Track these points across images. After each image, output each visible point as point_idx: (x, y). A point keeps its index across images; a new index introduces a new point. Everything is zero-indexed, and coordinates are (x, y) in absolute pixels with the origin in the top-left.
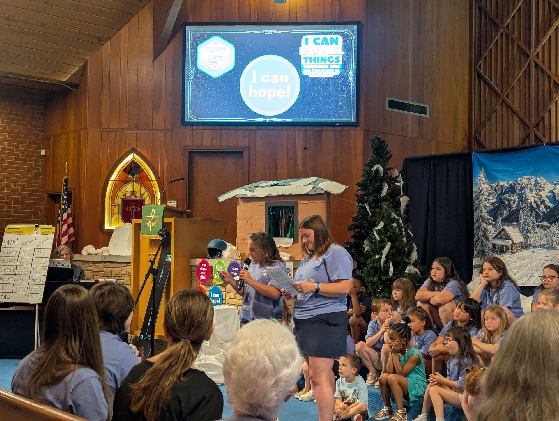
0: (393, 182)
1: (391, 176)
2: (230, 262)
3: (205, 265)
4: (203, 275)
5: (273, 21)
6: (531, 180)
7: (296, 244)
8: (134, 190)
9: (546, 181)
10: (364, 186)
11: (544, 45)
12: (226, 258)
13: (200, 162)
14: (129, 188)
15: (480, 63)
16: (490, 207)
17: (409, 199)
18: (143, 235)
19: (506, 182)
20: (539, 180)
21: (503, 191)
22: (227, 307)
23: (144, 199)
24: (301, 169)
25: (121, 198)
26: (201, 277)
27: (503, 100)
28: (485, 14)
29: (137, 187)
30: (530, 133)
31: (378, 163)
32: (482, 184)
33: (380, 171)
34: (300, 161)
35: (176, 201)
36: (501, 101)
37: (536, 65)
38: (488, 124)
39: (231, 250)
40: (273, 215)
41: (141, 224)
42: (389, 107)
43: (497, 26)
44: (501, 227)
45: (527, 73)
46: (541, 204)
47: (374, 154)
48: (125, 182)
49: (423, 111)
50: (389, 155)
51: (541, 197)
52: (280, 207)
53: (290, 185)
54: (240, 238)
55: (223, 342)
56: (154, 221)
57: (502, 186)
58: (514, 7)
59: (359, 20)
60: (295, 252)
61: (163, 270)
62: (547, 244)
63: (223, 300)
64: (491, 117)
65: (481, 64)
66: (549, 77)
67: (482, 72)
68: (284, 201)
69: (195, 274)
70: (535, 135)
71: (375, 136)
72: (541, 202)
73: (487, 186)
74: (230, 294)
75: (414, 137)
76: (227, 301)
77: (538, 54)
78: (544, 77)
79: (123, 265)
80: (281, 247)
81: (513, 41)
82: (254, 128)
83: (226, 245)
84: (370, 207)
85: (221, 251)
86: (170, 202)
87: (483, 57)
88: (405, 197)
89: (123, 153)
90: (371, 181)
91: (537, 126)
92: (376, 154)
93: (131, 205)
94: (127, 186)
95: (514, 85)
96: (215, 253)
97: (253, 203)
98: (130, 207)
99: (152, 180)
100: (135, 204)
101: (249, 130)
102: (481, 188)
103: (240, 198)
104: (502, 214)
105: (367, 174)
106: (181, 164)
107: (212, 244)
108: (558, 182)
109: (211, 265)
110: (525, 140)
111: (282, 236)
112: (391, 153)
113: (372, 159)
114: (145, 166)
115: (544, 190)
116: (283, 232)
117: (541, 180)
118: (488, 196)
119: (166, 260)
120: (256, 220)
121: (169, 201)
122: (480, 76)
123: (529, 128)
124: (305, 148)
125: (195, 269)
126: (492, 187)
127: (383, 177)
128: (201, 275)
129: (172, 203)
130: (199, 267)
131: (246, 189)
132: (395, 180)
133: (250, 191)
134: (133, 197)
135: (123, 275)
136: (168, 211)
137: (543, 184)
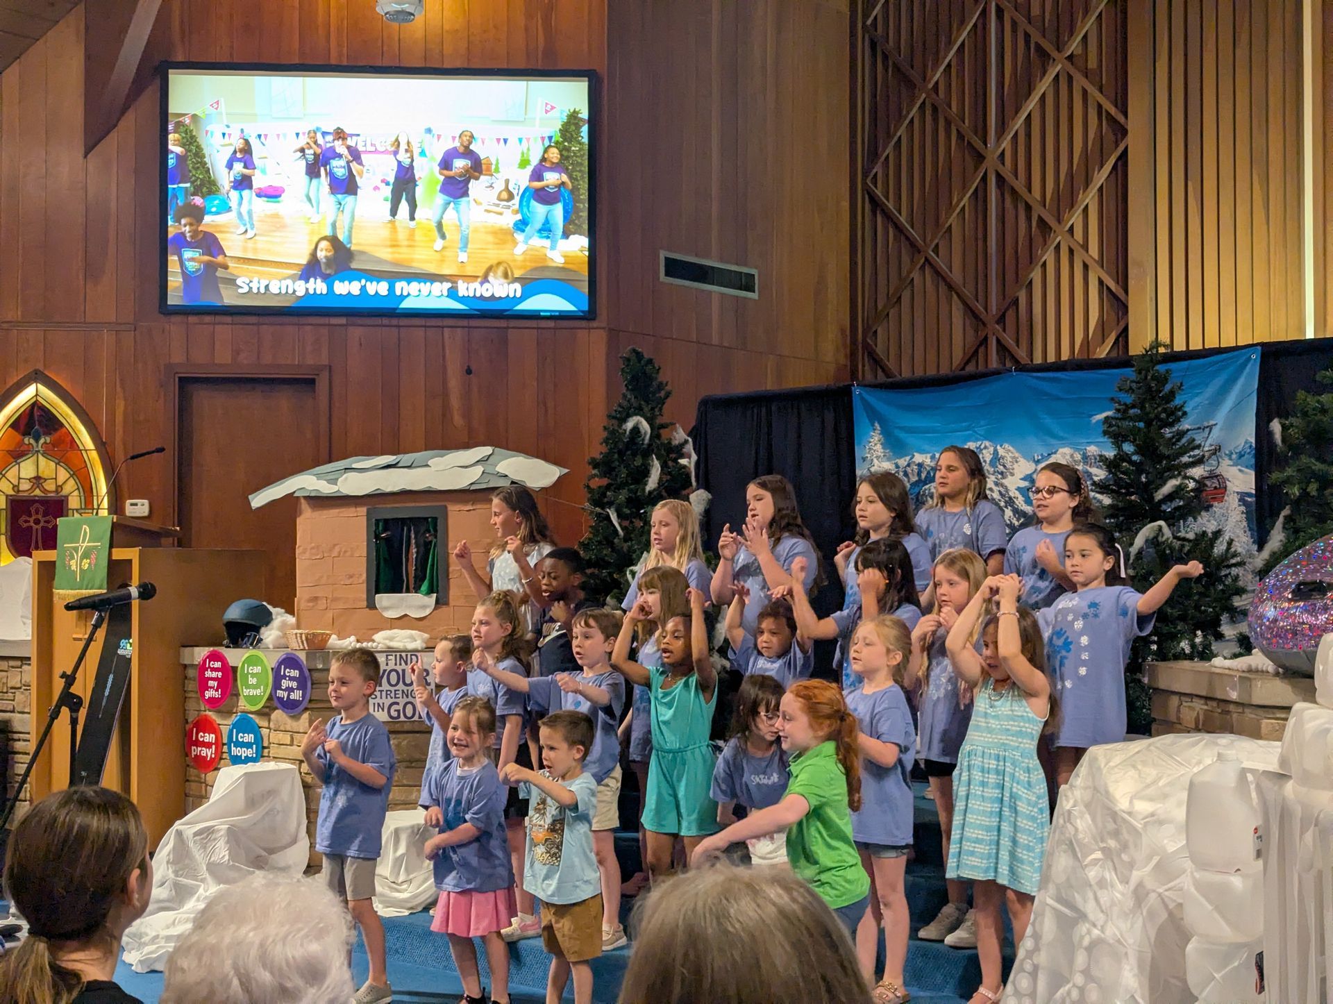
0: (673, 456)
1: (670, 443)
2: (280, 655)
3: (218, 665)
4: (213, 688)
5: (386, 63)
6: (984, 451)
7: (444, 609)
8: (40, 475)
9: (1017, 455)
10: (604, 466)
11: (1016, 132)
12: (271, 646)
13: (207, 403)
14: (27, 469)
15: (875, 171)
17: (710, 496)
18: (61, 591)
19: (929, 456)
20: (1001, 452)
21: (923, 476)
22: (271, 766)
23: (67, 497)
24: (458, 420)
25: (7, 496)
26: (208, 694)
27: (926, 259)
28: (885, 57)
29: (47, 467)
30: (986, 338)
31: (639, 411)
32: (875, 460)
33: (643, 432)
34: (455, 402)
35: (146, 502)
36: (922, 261)
37: (1000, 179)
38: (892, 312)
39: (284, 626)
40: (386, 539)
41: (54, 563)
42: (668, 274)
43: (911, 85)
45: (980, 197)
46: (1006, 507)
47: (628, 389)
48: (17, 455)
49: (746, 283)
50: (662, 394)
51: (1007, 490)
52: (403, 521)
53: (427, 466)
54: (306, 597)
55: (264, 853)
56: (86, 555)
57: (920, 465)
58: (950, 43)
59: (591, 68)
60: (441, 628)
61: (111, 677)
63: (264, 748)
64: (900, 297)
65: (876, 174)
66: (1028, 208)
67: (878, 192)
68: (413, 504)
69: (192, 686)
70: (998, 341)
71: (629, 348)
72: (1006, 502)
74: (281, 734)
75: (726, 344)
76: (274, 751)
77: (1003, 153)
78: (1016, 208)
79: (12, 663)
80: (406, 615)
81: (948, 123)
82: (343, 321)
83: (270, 614)
84: (619, 516)
85: (257, 629)
86: (132, 505)
87: (883, 158)
88: (701, 491)
89: (12, 381)
90: (621, 453)
91: (1001, 320)
92: (632, 390)
93: (33, 511)
94: (22, 465)
95: (950, 226)
96: (243, 633)
97: (337, 511)
98: (30, 516)
99: (86, 450)
100: (42, 509)
101: (329, 325)
103: (305, 497)
105: (613, 436)
106: (161, 409)
107: (234, 612)
108: (1042, 455)
109: (232, 662)
110: (976, 352)
111: (408, 591)
112: (668, 388)
113: (625, 404)
114: (67, 415)
115: (1012, 474)
116: (412, 581)
117: (1006, 451)
119: (120, 652)
120: (345, 552)
121: (128, 502)
122: (875, 203)
123: (984, 324)
124: (469, 371)
125: (192, 673)
126: (897, 467)
127: (650, 445)
128: (207, 688)
129: (136, 505)
130: (202, 668)
131: (319, 476)
132: (679, 451)
133: (329, 481)
134: (38, 492)
135: (12, 688)
136: (123, 532)
137: (1009, 459)
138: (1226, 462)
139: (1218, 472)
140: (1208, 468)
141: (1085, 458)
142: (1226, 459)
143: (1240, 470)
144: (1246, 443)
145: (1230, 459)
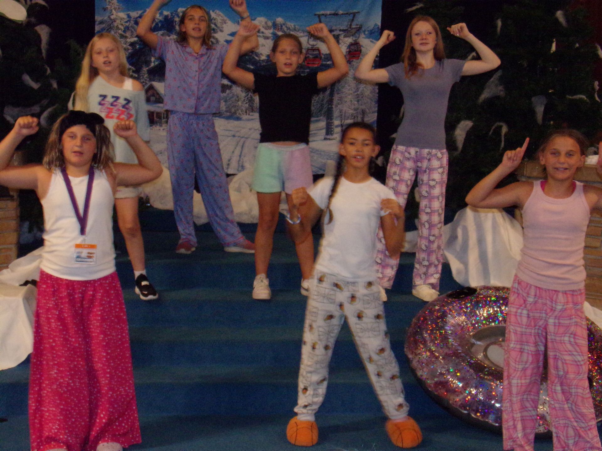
9: (225, 18)
16: (128, 49)
20: (213, 15)
32: (113, 11)
44: (147, 82)
62: (226, 111)
73: (122, 15)
102: (112, 17)
104: (148, 63)
115: (222, 31)
117: (218, 15)
118: (124, 31)
126: (129, 16)
137: (219, 21)
138: (362, 35)
139: (358, 41)
140: (354, 39)
141: (275, 25)
142: (363, 34)
143: (371, 41)
144: (376, 25)
145: (365, 34)
